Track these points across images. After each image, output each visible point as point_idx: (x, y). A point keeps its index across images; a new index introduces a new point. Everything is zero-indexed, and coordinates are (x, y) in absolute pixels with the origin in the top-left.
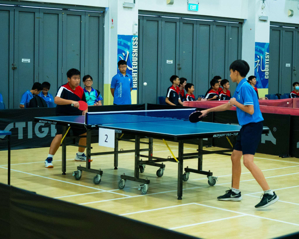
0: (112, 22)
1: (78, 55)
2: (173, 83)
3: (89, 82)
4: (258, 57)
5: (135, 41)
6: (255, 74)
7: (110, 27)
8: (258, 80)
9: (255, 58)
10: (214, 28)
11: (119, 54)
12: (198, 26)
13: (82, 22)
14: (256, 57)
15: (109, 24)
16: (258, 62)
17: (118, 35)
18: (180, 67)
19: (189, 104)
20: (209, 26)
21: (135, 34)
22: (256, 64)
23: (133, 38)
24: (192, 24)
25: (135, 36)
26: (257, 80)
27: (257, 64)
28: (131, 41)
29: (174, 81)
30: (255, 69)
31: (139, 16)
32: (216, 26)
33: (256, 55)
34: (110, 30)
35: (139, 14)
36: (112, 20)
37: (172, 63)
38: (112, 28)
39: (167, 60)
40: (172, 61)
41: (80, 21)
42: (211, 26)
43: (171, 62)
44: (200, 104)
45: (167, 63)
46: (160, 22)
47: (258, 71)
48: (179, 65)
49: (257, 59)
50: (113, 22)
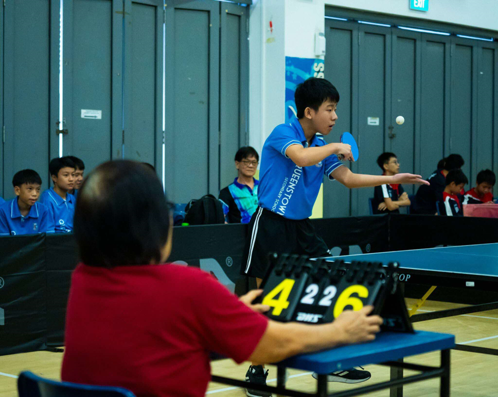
0: (269, 29)
1: (203, 103)
2: (383, 169)
3: (251, 165)
5: (319, 72)
7: (264, 40)
10: (452, 48)
11: (288, 102)
12: (424, 44)
13: (211, 25)
15: (261, 33)
17: (287, 57)
18: (393, 133)
20: (443, 45)
21: (318, 56)
23: (315, 64)
24: (413, 39)
25: (319, 61)
28: (312, 72)
29: (385, 166)
31: (326, 19)
32: (457, 45)
34: (264, 46)
35: (326, 15)
36: (269, 24)
37: (377, 124)
38: (268, 40)
41: (207, 24)
42: (447, 46)
46: (355, 33)
50: (273, 28)
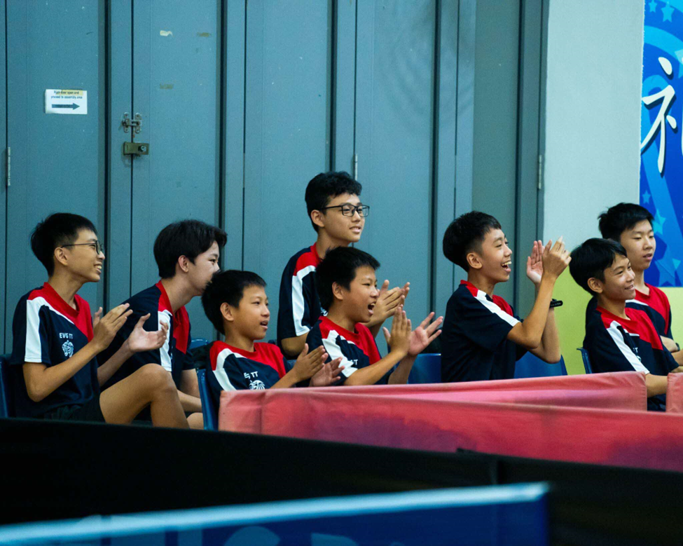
2: (50, 265)
4: (667, 66)
6: (644, 186)
8: (665, 226)
9: (647, 74)
14: (651, 67)
16: (661, 101)
18: (138, 140)
19: (260, 411)
22: (653, 119)
26: (659, 228)
27: (660, 117)
29: (57, 253)
30: (644, 151)
33: (651, 55)
37: (83, 109)
39: (50, 93)
40: (84, 94)
43: (80, 103)
44: (345, 408)
45: (49, 108)
47: (660, 169)
48: (131, 125)
49: (657, 80)
